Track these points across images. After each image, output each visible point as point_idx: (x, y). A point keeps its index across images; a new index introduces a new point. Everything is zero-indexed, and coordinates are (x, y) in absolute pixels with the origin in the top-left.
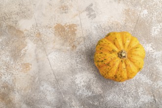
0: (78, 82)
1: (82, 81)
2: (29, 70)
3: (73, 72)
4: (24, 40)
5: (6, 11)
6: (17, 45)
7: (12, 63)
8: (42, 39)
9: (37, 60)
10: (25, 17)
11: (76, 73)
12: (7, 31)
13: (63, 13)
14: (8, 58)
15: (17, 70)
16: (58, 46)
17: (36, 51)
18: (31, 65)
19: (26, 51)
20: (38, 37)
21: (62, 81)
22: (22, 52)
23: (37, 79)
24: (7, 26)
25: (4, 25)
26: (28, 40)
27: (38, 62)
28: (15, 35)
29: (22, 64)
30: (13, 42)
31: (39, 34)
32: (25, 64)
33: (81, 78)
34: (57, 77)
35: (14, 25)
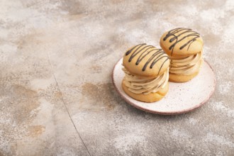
0: (118, 146)
1: (126, 145)
2: (41, 133)
3: (110, 135)
4: (37, 99)
5: (14, 71)
6: (25, 105)
7: (14, 125)
8: (64, 98)
9: (55, 122)
10: (41, 77)
11: (116, 136)
12: (12, 91)
13: (94, 73)
14: (9, 121)
15: (21, 133)
16: (87, 106)
17: (53, 111)
18: (45, 128)
19: (38, 111)
20: (58, 97)
21: (93, 147)
22: (33, 112)
23: (52, 144)
24: (12, 86)
25: (9, 84)
26: (42, 100)
27: (55, 124)
28: (24, 94)
29: (29, 127)
30: (20, 102)
31: (61, 93)
32: (34, 127)
33: (124, 142)
34: (85, 142)
35: (23, 85)
